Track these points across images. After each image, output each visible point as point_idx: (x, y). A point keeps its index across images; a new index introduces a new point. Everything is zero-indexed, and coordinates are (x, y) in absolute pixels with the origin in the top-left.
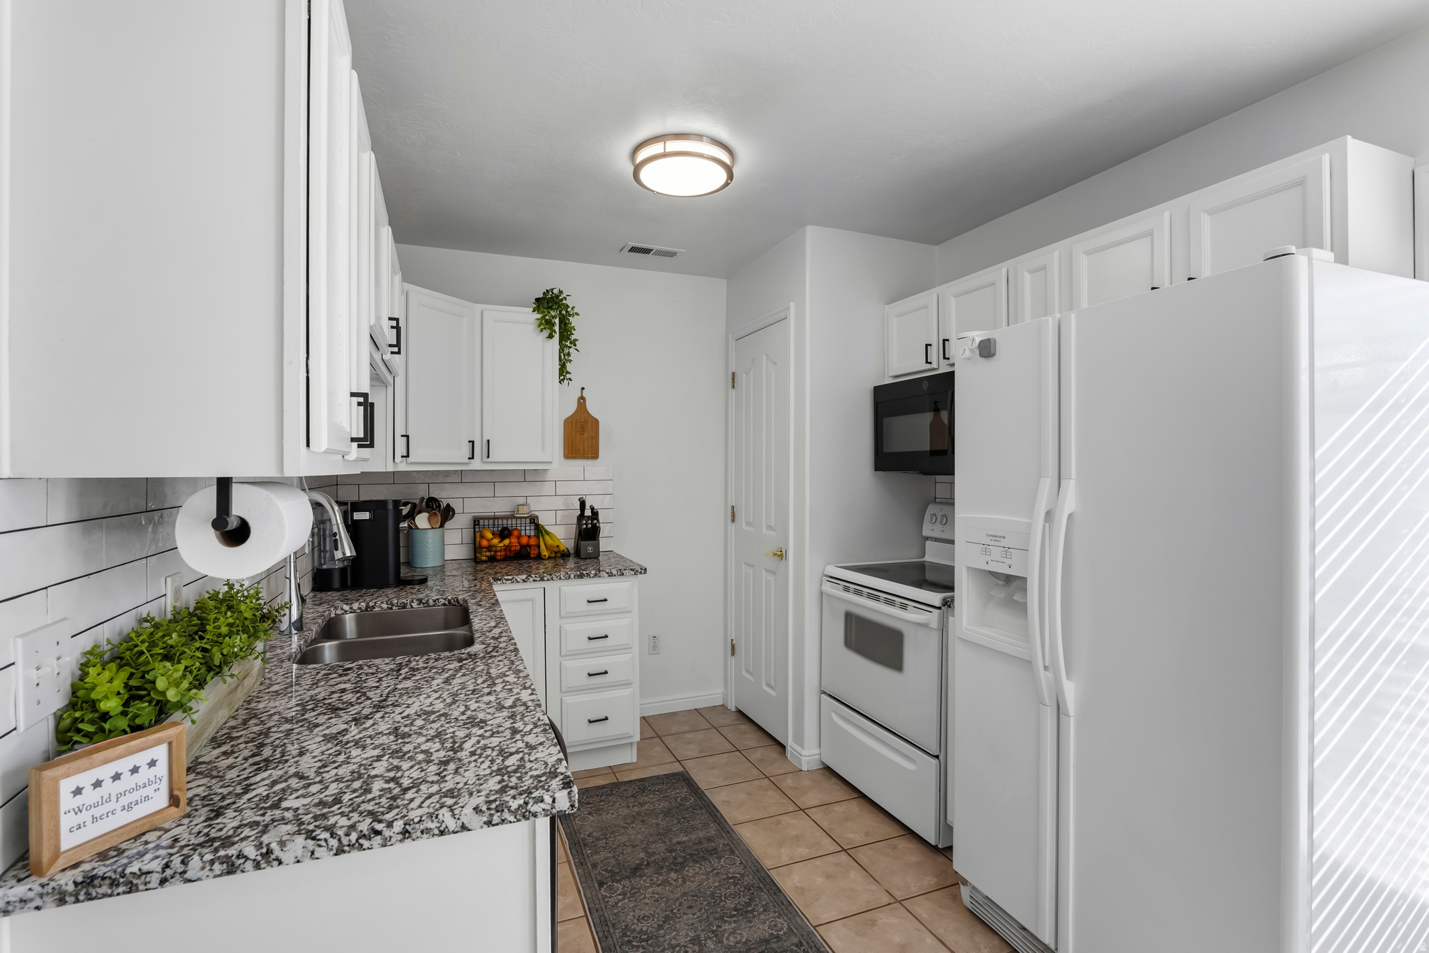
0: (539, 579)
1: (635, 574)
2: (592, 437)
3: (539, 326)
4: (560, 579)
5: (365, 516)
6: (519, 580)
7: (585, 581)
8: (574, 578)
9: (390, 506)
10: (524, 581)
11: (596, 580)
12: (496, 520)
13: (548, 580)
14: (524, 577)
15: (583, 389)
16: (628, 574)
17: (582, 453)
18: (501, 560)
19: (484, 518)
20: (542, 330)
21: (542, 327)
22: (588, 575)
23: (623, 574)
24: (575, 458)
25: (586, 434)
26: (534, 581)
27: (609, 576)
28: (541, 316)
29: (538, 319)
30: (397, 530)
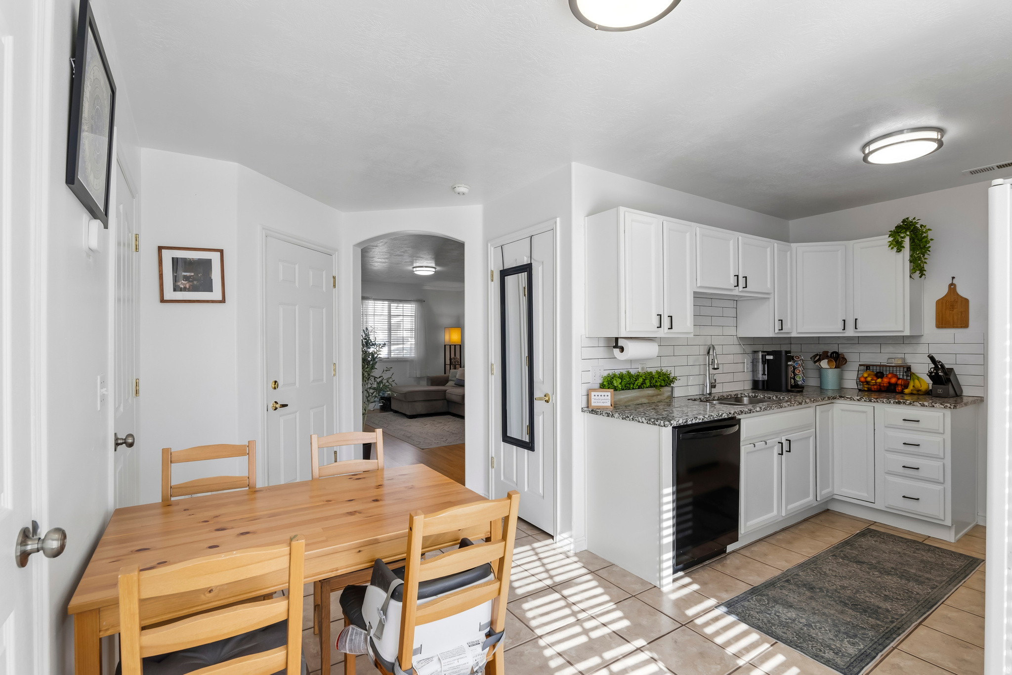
0: (868, 400)
1: (945, 408)
2: (961, 312)
3: (890, 246)
4: (883, 402)
5: (771, 357)
6: (855, 399)
7: (902, 406)
8: (894, 403)
9: (784, 353)
10: (858, 400)
11: (910, 407)
12: (882, 367)
13: (874, 402)
14: (858, 398)
15: (953, 278)
16: (938, 407)
17: (952, 324)
18: (874, 391)
19: (873, 365)
20: (892, 248)
21: (892, 246)
22: (904, 403)
23: (934, 406)
24: (945, 328)
25: (955, 311)
26: (865, 401)
27: (922, 406)
28: (892, 239)
29: (890, 242)
30: (787, 366)
